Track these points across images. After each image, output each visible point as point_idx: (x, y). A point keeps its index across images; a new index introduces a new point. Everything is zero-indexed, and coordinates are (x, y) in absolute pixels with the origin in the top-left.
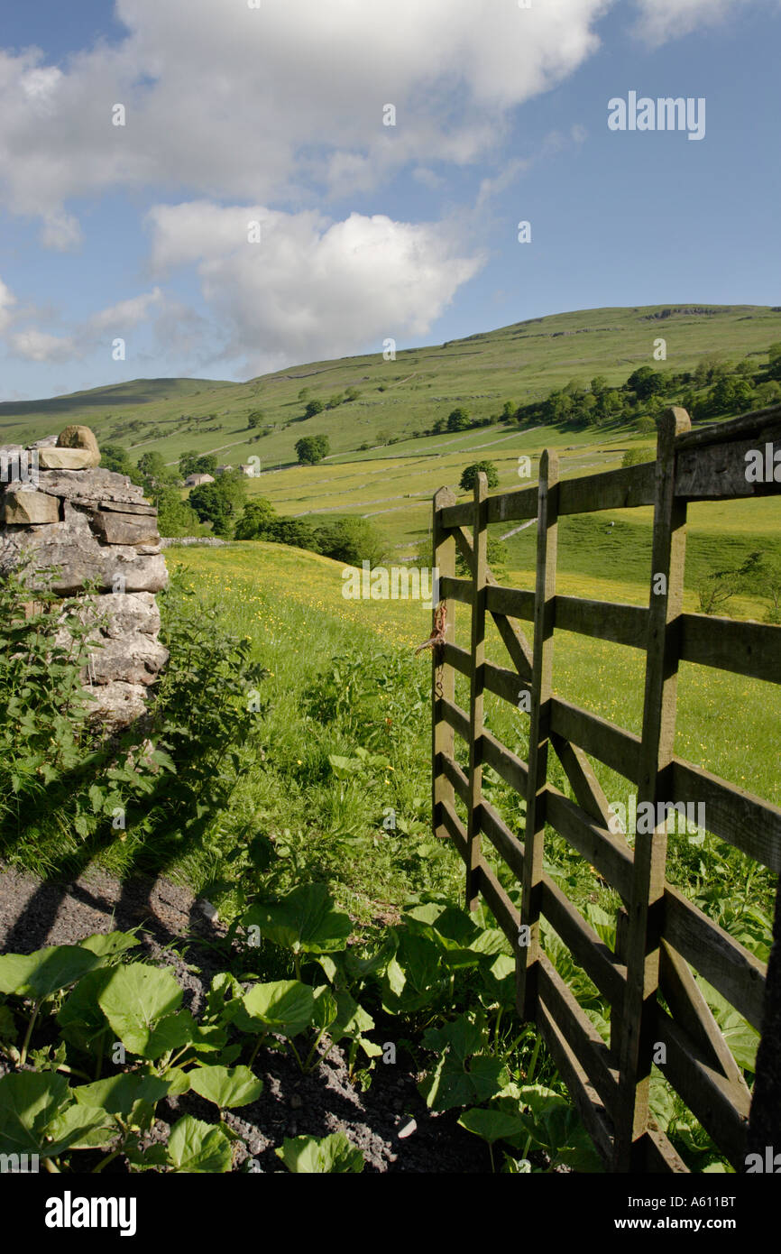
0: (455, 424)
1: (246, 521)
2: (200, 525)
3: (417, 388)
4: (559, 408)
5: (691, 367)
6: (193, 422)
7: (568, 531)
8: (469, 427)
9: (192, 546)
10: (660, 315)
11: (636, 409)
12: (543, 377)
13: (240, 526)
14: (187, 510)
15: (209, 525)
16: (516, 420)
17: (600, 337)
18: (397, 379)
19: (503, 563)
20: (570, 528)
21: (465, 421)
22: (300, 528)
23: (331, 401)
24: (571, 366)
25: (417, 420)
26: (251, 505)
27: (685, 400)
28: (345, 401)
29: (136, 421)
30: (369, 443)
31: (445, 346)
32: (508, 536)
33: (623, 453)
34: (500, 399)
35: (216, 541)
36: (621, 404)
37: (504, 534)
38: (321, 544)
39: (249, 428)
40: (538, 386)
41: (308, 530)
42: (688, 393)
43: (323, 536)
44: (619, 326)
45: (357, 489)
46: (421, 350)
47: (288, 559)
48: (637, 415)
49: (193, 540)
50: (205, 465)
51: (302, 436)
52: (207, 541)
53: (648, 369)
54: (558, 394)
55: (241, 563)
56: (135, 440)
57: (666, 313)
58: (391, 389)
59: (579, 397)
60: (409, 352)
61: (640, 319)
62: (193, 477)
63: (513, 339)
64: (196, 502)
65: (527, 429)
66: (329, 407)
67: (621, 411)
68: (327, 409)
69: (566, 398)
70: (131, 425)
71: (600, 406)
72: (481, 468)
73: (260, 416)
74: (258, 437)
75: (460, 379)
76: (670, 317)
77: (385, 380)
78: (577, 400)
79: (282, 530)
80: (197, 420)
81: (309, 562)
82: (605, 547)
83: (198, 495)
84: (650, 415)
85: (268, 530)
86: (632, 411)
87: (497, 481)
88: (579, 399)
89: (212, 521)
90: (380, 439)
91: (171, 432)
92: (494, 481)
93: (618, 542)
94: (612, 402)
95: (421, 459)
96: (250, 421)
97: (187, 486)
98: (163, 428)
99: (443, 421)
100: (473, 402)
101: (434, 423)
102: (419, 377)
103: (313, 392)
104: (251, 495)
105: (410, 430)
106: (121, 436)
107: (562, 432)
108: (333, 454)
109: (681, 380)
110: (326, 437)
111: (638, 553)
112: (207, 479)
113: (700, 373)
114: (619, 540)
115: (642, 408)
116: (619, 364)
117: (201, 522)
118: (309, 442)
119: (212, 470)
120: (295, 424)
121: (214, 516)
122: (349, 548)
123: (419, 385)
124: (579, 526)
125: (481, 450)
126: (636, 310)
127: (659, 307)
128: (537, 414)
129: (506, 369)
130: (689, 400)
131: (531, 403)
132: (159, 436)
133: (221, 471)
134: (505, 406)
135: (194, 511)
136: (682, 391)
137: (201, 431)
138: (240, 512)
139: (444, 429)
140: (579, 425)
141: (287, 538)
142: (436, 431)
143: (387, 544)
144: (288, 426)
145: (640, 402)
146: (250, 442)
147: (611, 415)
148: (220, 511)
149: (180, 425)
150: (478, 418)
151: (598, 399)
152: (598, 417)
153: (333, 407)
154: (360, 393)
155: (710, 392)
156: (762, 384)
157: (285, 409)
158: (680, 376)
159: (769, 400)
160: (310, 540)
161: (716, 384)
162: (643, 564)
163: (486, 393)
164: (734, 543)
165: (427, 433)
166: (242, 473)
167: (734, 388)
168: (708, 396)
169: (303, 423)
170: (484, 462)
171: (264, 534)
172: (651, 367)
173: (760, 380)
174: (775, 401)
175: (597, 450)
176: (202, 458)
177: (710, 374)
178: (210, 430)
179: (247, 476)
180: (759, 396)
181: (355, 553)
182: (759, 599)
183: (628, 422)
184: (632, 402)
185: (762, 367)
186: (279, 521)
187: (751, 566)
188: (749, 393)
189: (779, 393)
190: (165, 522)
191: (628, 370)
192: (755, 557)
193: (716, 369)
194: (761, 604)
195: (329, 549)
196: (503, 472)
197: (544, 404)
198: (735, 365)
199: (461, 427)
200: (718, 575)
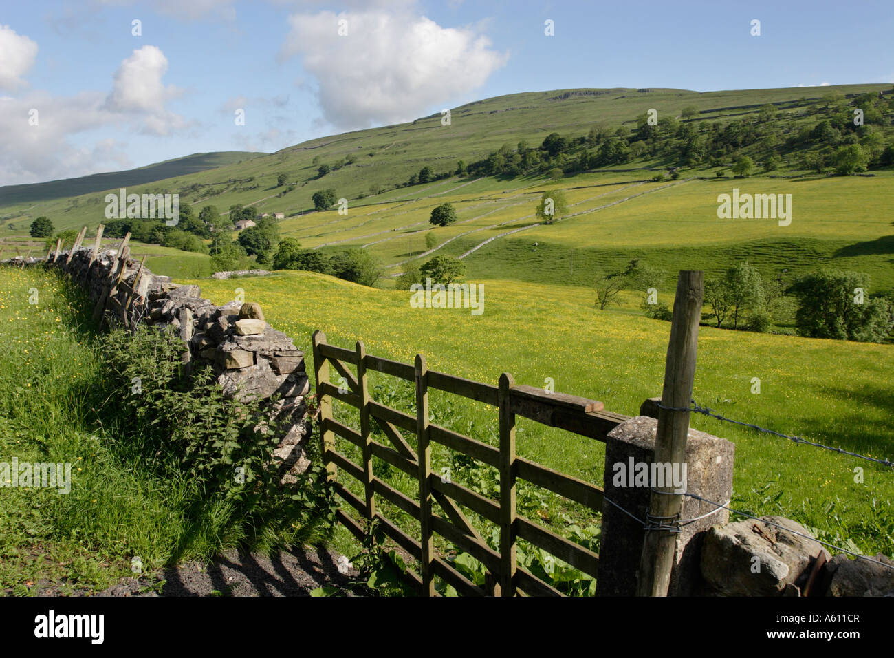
0: (424, 178)
1: (280, 254)
2: (248, 258)
4: (496, 163)
5: (585, 133)
6: (238, 183)
7: (506, 250)
8: (434, 180)
9: (246, 276)
10: (563, 96)
11: (549, 163)
12: (483, 142)
13: (276, 257)
14: (239, 246)
15: (255, 257)
16: (466, 173)
17: (522, 113)
18: (382, 147)
19: (463, 275)
20: (508, 248)
21: (431, 176)
22: (319, 257)
23: (336, 165)
24: (503, 134)
25: (398, 176)
26: (284, 242)
27: (582, 155)
29: (196, 184)
30: (364, 194)
31: (415, 122)
32: (465, 255)
33: (542, 194)
34: (455, 159)
35: (262, 272)
36: (538, 160)
37: (462, 254)
38: (335, 267)
39: (279, 186)
40: (481, 149)
41: (326, 258)
42: (584, 151)
43: (336, 262)
44: (535, 105)
45: (358, 226)
46: (398, 126)
47: (314, 283)
48: (550, 167)
49: (246, 272)
50: (248, 214)
51: (317, 190)
52: (255, 272)
53: (557, 135)
54: (495, 154)
55: (282, 287)
56: (195, 197)
57: (566, 95)
58: (378, 154)
59: (509, 155)
60: (390, 127)
61: (549, 100)
62: (240, 223)
63: (463, 116)
64: (243, 241)
65: (475, 179)
66: (335, 168)
67: (539, 165)
68: (334, 170)
69: (500, 156)
70: (193, 187)
71: (524, 162)
72: (444, 208)
73: (286, 177)
74: (285, 192)
75: (426, 146)
76: (570, 98)
77: (374, 148)
78: (508, 158)
79: (307, 259)
80: (241, 182)
81: (329, 284)
82: (532, 261)
83: (244, 236)
84: (559, 167)
85: (297, 260)
86: (547, 164)
87: (455, 217)
88: (510, 157)
89: (256, 254)
90: (372, 190)
91: (222, 191)
92: (453, 217)
93: (541, 257)
94: (533, 158)
95: (402, 203)
96: (279, 181)
97: (236, 229)
98: (216, 188)
99: (416, 176)
100: (436, 162)
101: (410, 178)
102: (397, 145)
103: (323, 159)
104: (283, 234)
105: (393, 182)
106: (186, 195)
107: (499, 181)
109: (579, 142)
110: (334, 190)
111: (555, 264)
112: (250, 224)
113: (591, 136)
114: (541, 255)
115: (553, 162)
116: (536, 131)
117: (249, 255)
118: (322, 195)
119: (254, 217)
120: (311, 182)
121: (257, 250)
122: (355, 270)
123: (398, 151)
124: (514, 246)
125: (443, 196)
126: (546, 93)
127: (562, 91)
128: (481, 169)
129: (457, 138)
130: (585, 156)
131: (476, 161)
132: (214, 194)
133: (260, 217)
134: (459, 163)
135: (243, 248)
136: (580, 150)
137: (244, 189)
138: (276, 247)
140: (510, 175)
141: (311, 265)
142: (411, 183)
143: (382, 266)
144: (306, 183)
145: (551, 158)
146: (280, 196)
147: (532, 167)
148: (261, 246)
149: (228, 186)
150: (440, 173)
151: (522, 157)
152: (523, 169)
153: (338, 169)
154: (356, 158)
155: (599, 150)
156: (633, 143)
157: (304, 171)
158: (578, 139)
159: (639, 154)
160: (327, 266)
161: (603, 144)
162: (559, 271)
163: (445, 155)
164: (619, 254)
165: (405, 185)
166: (275, 219)
167: (615, 146)
168: (598, 152)
169: (317, 181)
170: (446, 204)
171: (295, 263)
172: (559, 133)
173: (632, 140)
174: (643, 155)
175: (523, 192)
176: (246, 209)
177: (598, 137)
178: (251, 188)
179: (279, 221)
180: (631, 151)
181: (359, 273)
182: (638, 292)
183: (544, 172)
184: (546, 158)
185: (633, 131)
186: (305, 253)
187: (631, 270)
188: (625, 150)
189: (646, 149)
190: (223, 258)
191: (543, 136)
192: (634, 263)
193: (602, 134)
194: (639, 295)
195: (341, 271)
196: (459, 210)
197: (485, 161)
198: (615, 130)
199: (429, 180)
200: (610, 277)
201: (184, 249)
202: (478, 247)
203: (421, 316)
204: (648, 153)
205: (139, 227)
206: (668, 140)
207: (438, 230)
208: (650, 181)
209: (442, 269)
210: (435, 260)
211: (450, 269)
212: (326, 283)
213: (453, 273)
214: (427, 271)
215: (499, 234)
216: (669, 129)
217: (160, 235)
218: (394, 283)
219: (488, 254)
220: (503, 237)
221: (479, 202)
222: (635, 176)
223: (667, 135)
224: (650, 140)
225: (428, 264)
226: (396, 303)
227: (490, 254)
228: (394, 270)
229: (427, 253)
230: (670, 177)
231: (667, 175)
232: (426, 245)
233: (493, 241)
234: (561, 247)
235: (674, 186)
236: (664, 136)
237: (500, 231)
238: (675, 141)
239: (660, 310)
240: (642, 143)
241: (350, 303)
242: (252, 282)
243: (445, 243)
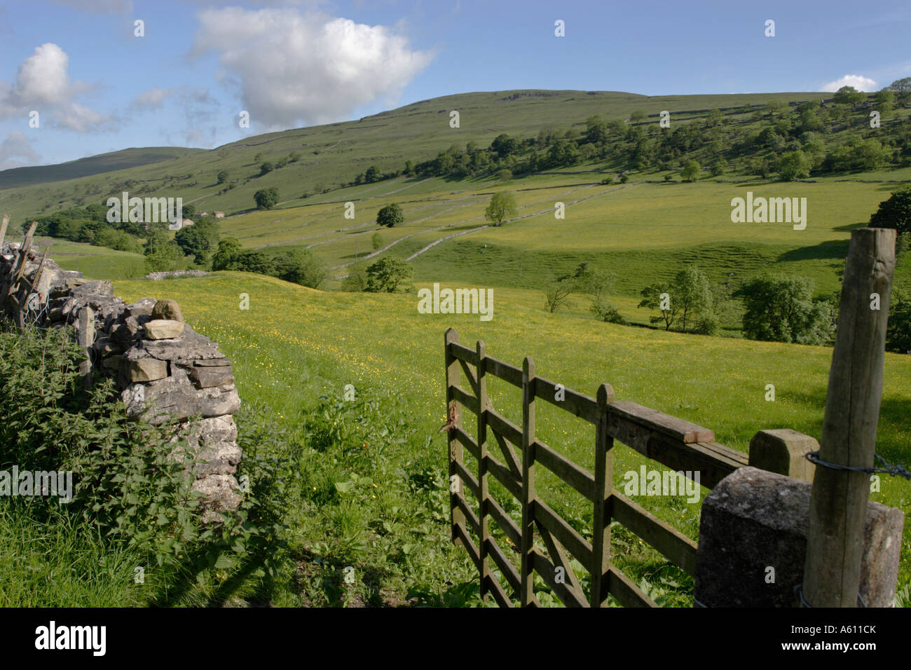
0: (370, 177)
1: (220, 254)
2: (186, 258)
3: (342, 151)
4: (444, 164)
5: (534, 134)
6: (175, 180)
7: (454, 252)
8: (381, 180)
9: (182, 277)
10: (512, 97)
11: (498, 164)
12: (432, 142)
13: (216, 258)
14: (176, 246)
15: (192, 257)
16: (414, 173)
17: (471, 113)
18: (327, 145)
19: (410, 277)
20: (456, 250)
21: (378, 175)
22: (261, 258)
23: (280, 162)
24: (453, 134)
25: (343, 175)
26: (224, 242)
27: (532, 156)
28: (290, 162)
29: (130, 180)
30: (309, 193)
31: (361, 120)
32: (413, 257)
33: (491, 195)
34: (403, 158)
35: (200, 272)
36: (488, 161)
37: (409, 256)
38: (278, 269)
39: (219, 183)
40: (429, 149)
41: (268, 259)
42: (533, 152)
43: (278, 263)
44: (485, 105)
45: (301, 227)
46: (343, 124)
47: (256, 285)
48: (499, 169)
49: (183, 272)
50: (186, 212)
51: (258, 189)
52: (193, 273)
53: (506, 136)
54: (444, 154)
55: (221, 289)
56: (130, 194)
57: (516, 95)
58: (323, 153)
59: (458, 156)
60: (335, 125)
61: (498, 100)
63: (410, 115)
64: (180, 240)
65: (423, 179)
66: (278, 167)
67: (488, 166)
68: (277, 168)
69: (448, 156)
70: (126, 183)
71: (473, 163)
72: (391, 209)
73: (226, 174)
74: (225, 190)
75: (373, 145)
76: (519, 99)
77: (318, 146)
78: (457, 158)
79: (248, 260)
80: (178, 179)
81: (271, 285)
82: (482, 262)
83: (182, 236)
84: (508, 168)
85: (238, 260)
86: (496, 166)
87: (403, 218)
88: (459, 158)
89: (195, 254)
90: (317, 190)
91: (158, 188)
92: (401, 218)
93: (490, 259)
94: (482, 159)
96: (219, 179)
98: (151, 185)
99: (362, 175)
100: (383, 161)
101: (356, 177)
102: (343, 143)
103: (266, 156)
104: (223, 233)
105: (339, 182)
106: (119, 192)
107: (448, 181)
108: (283, 201)
109: (529, 143)
110: (277, 189)
111: (504, 266)
112: (188, 223)
113: (540, 138)
114: (491, 257)
115: (502, 163)
116: (485, 132)
117: (186, 255)
118: (264, 194)
119: (192, 215)
120: (253, 180)
121: (195, 250)
122: (298, 271)
123: (344, 149)
124: (463, 248)
126: (495, 94)
127: (512, 91)
128: (429, 169)
129: (405, 137)
130: (534, 157)
131: (424, 161)
132: (149, 191)
133: (199, 216)
134: (406, 163)
135: (180, 248)
136: (529, 151)
137: (181, 186)
138: (215, 248)
139: (363, 181)
140: (459, 176)
141: (252, 266)
142: (358, 183)
143: (326, 267)
144: (248, 181)
145: (501, 159)
146: (220, 194)
147: (481, 168)
148: (200, 246)
149: (165, 182)
150: (387, 172)
151: (471, 158)
152: (472, 171)
153: (281, 167)
155: (549, 151)
156: (583, 146)
157: (246, 168)
158: (528, 140)
159: (588, 156)
160: (269, 267)
161: (552, 146)
162: (508, 274)
163: (393, 155)
164: (568, 257)
165: (351, 184)
166: (214, 218)
167: (565, 148)
168: (547, 154)
169: (261, 178)
170: (393, 205)
171: (235, 263)
172: (508, 135)
173: (581, 142)
174: (592, 157)
175: (472, 193)
177: (548, 139)
178: (189, 185)
179: (219, 220)
180: (581, 153)
181: (303, 275)
182: (587, 295)
183: (493, 173)
184: (495, 159)
185: (583, 133)
186: (246, 254)
187: (581, 272)
188: (575, 152)
189: (595, 152)
190: (158, 258)
191: (492, 137)
192: (583, 266)
193: (551, 135)
194: (589, 299)
195: (284, 272)
196: (406, 211)
197: (434, 161)
198: (564, 132)
199: (375, 179)
200: (560, 280)
201: (117, 248)
202: (426, 249)
203: (368, 319)
204: (597, 156)
205: (68, 225)
206: (617, 143)
207: (385, 231)
208: (600, 184)
209: (389, 271)
210: (382, 262)
211: (397, 270)
212: (267, 284)
213: (400, 275)
214: (374, 273)
215: (448, 236)
216: (618, 132)
217: (90, 233)
218: (339, 285)
219: (435, 256)
220: (450, 239)
221: (427, 203)
222: (584, 179)
223: (616, 138)
224: (599, 143)
225: (374, 265)
226: (342, 305)
227: (438, 256)
228: (339, 271)
229: (373, 255)
230: (619, 181)
231: (616, 178)
232: (372, 246)
233: (440, 243)
234: (510, 249)
235: (623, 190)
236: (613, 139)
237: (448, 233)
238: (624, 145)
239: (610, 313)
240: (591, 145)
241: (293, 305)
242: (188, 283)
243: (392, 244)
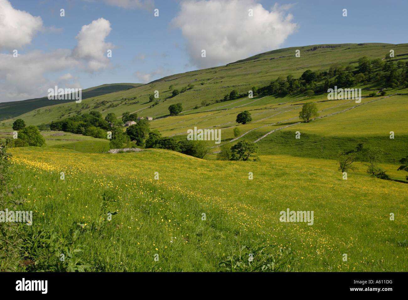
0: (232, 96)
1: (150, 140)
2: (131, 142)
3: (217, 83)
4: (274, 88)
5: (327, 69)
6: (127, 100)
7: (281, 138)
8: (238, 98)
9: (128, 152)
10: (313, 49)
11: (306, 87)
12: (267, 76)
13: (147, 142)
14: (126, 135)
15: (135, 142)
16: (257, 93)
17: (289, 59)
18: (208, 79)
19: (256, 152)
20: (282, 137)
21: (236, 95)
22: (172, 142)
23: (182, 89)
24: (279, 71)
25: (217, 96)
26: (152, 133)
27: (325, 82)
28: (188, 89)
29: (104, 101)
30: (198, 106)
31: (227, 65)
32: (257, 141)
33: (303, 105)
34: (250, 86)
35: (138, 149)
36: (299, 85)
37: (255, 140)
38: (181, 148)
39: (150, 102)
40: (265, 80)
41: (175, 142)
42: (326, 80)
43: (181, 145)
46: (217, 68)
47: (168, 156)
48: (306, 90)
49: (128, 149)
50: (133, 117)
51: (171, 104)
52: (134, 149)
53: (310, 71)
54: (274, 83)
55: (149, 158)
56: (104, 108)
57: (315, 48)
58: (206, 84)
59: (282, 83)
60: (213, 68)
61: (305, 51)
62: (128, 122)
63: (254, 61)
64: (129, 132)
65: (262, 97)
66: (182, 92)
68: (181, 93)
69: (277, 84)
70: (102, 103)
71: (291, 86)
72: (244, 114)
73: (154, 97)
74: (153, 105)
75: (233, 79)
76: (317, 50)
77: (204, 80)
78: (281, 85)
79: (165, 143)
80: (129, 100)
81: (177, 156)
83: (130, 130)
84: (312, 89)
85: (159, 143)
86: (304, 88)
87: (251, 119)
88: (282, 84)
89: (136, 140)
91: (118, 105)
92: (250, 119)
94: (296, 85)
95: (220, 111)
96: (150, 99)
97: (125, 126)
98: (115, 103)
99: (228, 95)
100: (239, 87)
101: (224, 96)
102: (217, 78)
103: (175, 86)
104: (151, 129)
105: (215, 99)
106: (98, 107)
107: (276, 98)
108: (184, 111)
110: (181, 104)
111: (311, 146)
112: (133, 123)
113: (330, 71)
115: (308, 86)
116: (298, 69)
117: (132, 141)
118: (174, 107)
119: (136, 119)
120: (168, 99)
121: (137, 138)
122: (192, 149)
123: (217, 81)
126: (303, 47)
127: (312, 46)
128: (265, 91)
129: (252, 74)
130: (327, 82)
131: (263, 86)
132: (114, 107)
133: (139, 119)
134: (252, 88)
135: (129, 136)
136: (324, 79)
137: (131, 104)
138: (147, 136)
139: (228, 99)
140: (283, 94)
141: (167, 146)
142: (225, 100)
143: (208, 147)
144: (165, 100)
145: (307, 84)
146: (150, 107)
147: (295, 90)
148: (139, 136)
149: (122, 102)
150: (242, 94)
151: (290, 84)
152: (290, 91)
153: (183, 92)
154: (194, 86)
155: (336, 79)
156: (357, 75)
157: (164, 93)
158: (323, 73)
159: (360, 81)
160: (176, 147)
161: (338, 76)
162: (314, 150)
163: (245, 84)
164: (350, 140)
165: (222, 101)
166: (147, 120)
167: (345, 76)
168: (335, 80)
169: (172, 99)
170: (245, 111)
171: (158, 145)
172: (311, 70)
173: (355, 73)
174: (362, 81)
175: (291, 104)
176: (131, 115)
177: (335, 71)
178: (134, 103)
179: (150, 121)
180: (356, 79)
181: (195, 151)
182: (365, 163)
183: (303, 92)
184: (304, 84)
185: (356, 68)
186: (163, 139)
188: (352, 79)
189: (364, 78)
190: (117, 142)
191: (302, 72)
192: (360, 145)
193: (337, 69)
194: (366, 165)
195: (184, 150)
196: (253, 115)
197: (268, 87)
198: (345, 67)
199: (235, 98)
200: (347, 153)
201: (96, 137)
202: (265, 136)
203: (236, 177)
204: (366, 80)
205: (72, 125)
206: (378, 72)
207: (241, 126)
208: (367, 97)
209: (244, 149)
210: (240, 143)
211: (249, 148)
212: (175, 156)
213: (250, 151)
214: (235, 150)
215: (277, 128)
216: (378, 66)
217: (83, 129)
218: (215, 157)
219: (270, 140)
220: (279, 130)
221: (265, 110)
223: (377, 70)
224: (367, 73)
225: (236, 146)
226: (219, 168)
227: (272, 140)
228: (215, 149)
229: (235, 140)
230: (380, 94)
231: (378, 93)
232: (234, 135)
233: (273, 132)
234: (314, 136)
235: (383, 100)
236: (375, 70)
237: (278, 127)
238: (382, 73)
239: (380, 174)
240: (362, 74)
241: (189, 168)
242: (131, 155)
243: (245, 134)
